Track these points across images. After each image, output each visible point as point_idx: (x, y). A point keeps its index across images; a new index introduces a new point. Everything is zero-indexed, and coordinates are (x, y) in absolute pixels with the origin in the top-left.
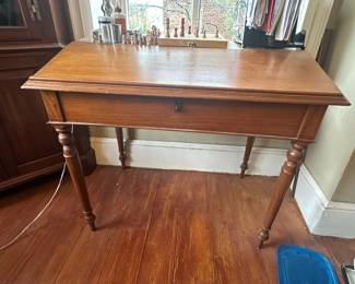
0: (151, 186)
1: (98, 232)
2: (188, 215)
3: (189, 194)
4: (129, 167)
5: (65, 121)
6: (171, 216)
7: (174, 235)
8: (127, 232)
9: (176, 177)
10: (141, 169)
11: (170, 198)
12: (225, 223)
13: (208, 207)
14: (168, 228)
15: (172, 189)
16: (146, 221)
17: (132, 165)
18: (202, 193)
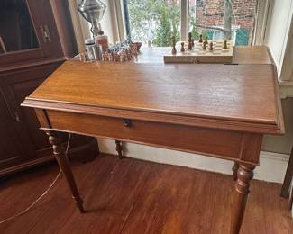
0: (141, 178)
1: (85, 215)
2: (166, 212)
3: (174, 190)
4: (126, 157)
5: (51, 127)
6: (150, 210)
7: (147, 230)
8: (108, 219)
9: (166, 172)
10: (136, 160)
11: (154, 192)
12: (200, 227)
13: (189, 207)
14: (144, 221)
15: (159, 183)
16: (127, 211)
17: (128, 155)
18: (186, 192)
